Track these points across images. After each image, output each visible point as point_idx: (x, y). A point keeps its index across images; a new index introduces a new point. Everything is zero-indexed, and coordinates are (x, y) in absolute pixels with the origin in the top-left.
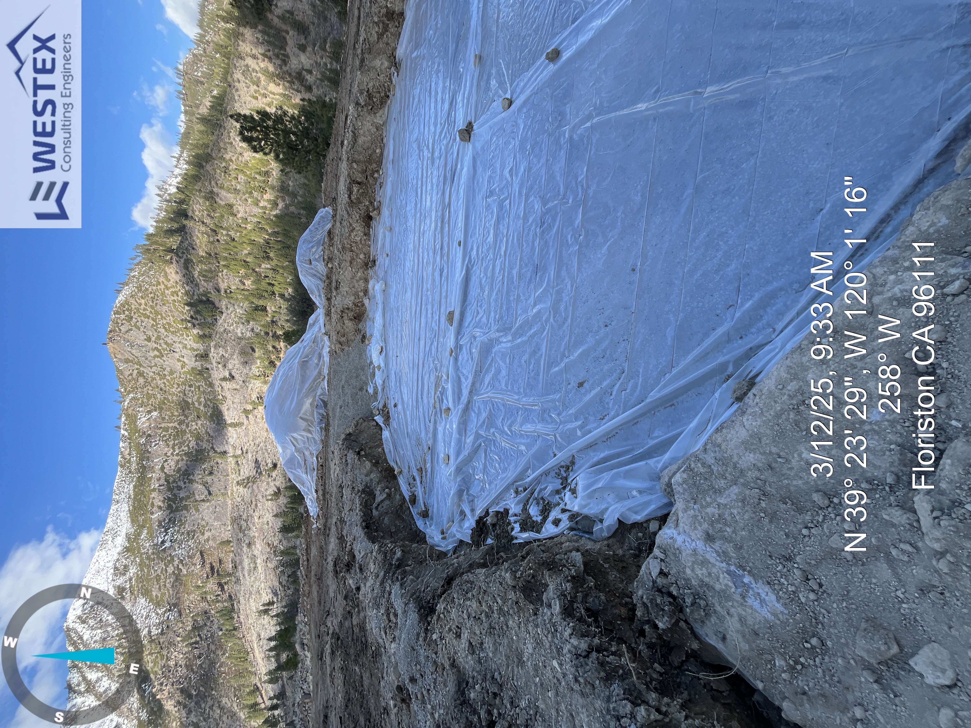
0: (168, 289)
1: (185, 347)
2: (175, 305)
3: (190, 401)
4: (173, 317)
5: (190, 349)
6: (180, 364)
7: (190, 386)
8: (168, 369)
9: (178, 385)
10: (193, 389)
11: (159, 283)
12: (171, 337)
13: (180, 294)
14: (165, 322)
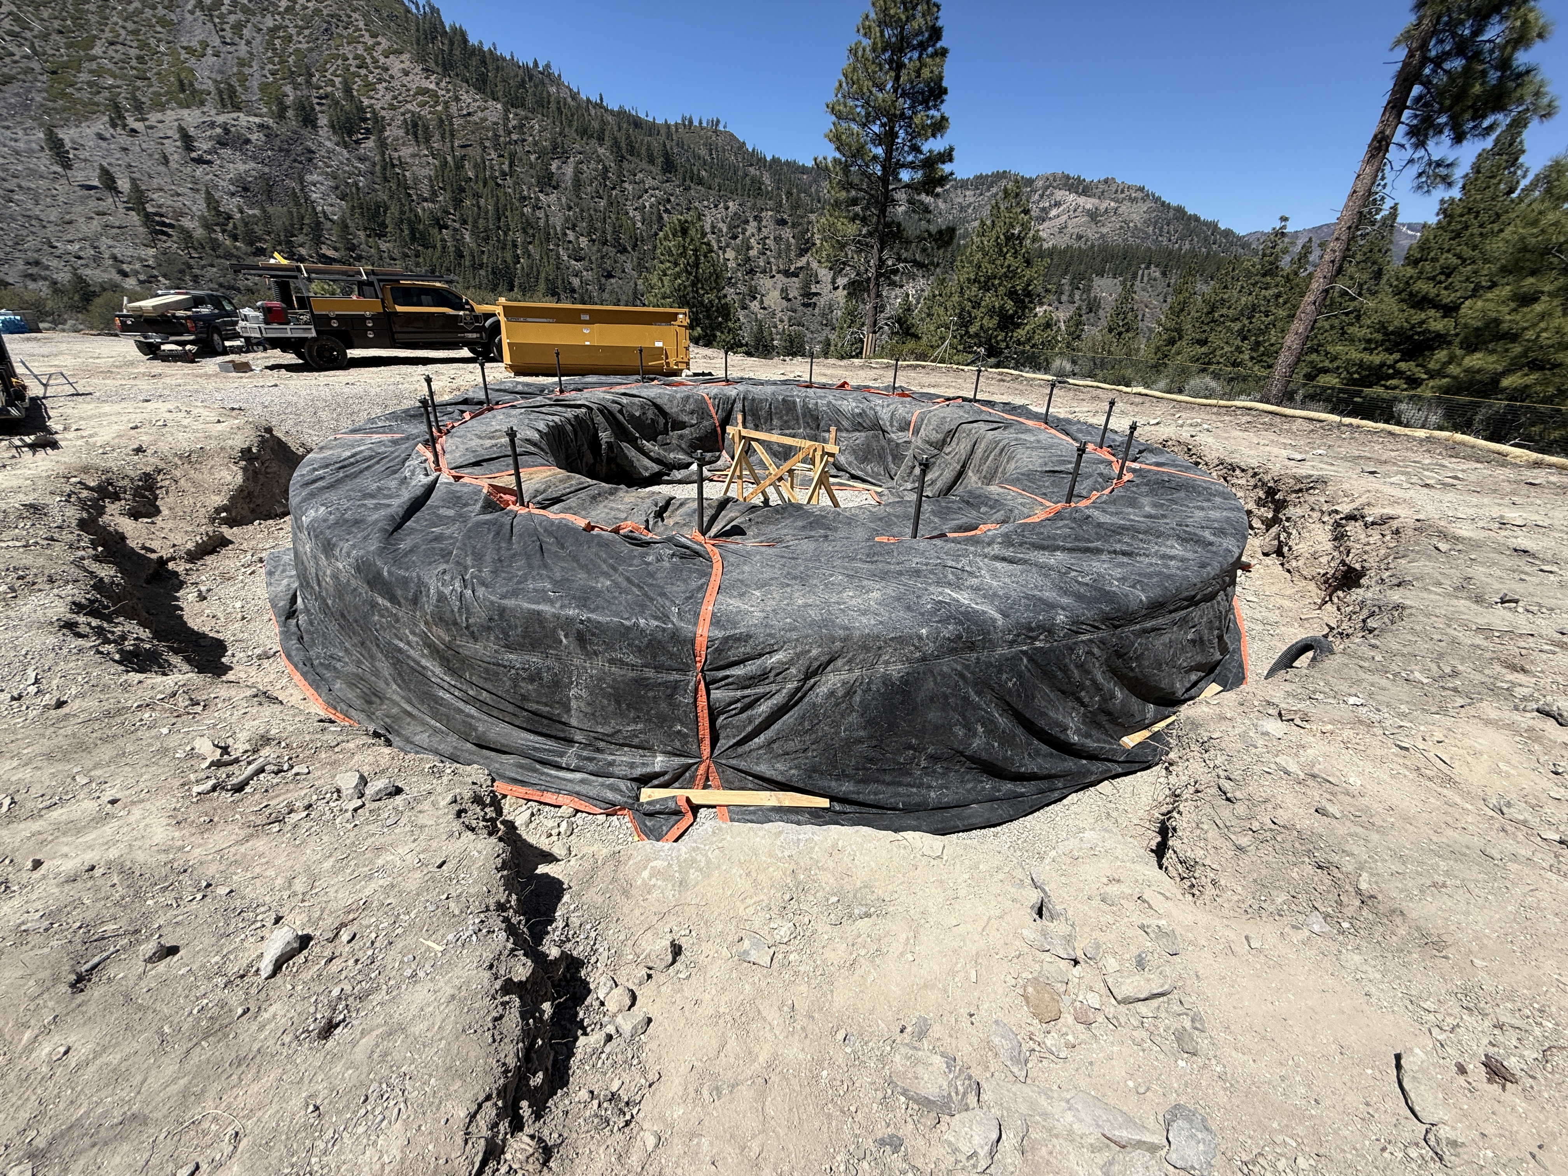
0: (369, 49)
1: (242, 63)
2: (336, 57)
3: (97, 51)
4: (311, 50)
5: (240, 73)
6: (194, 44)
7: (140, 59)
8: (173, 16)
9: (135, 32)
10: (134, 63)
11: (374, 36)
12: (259, 39)
13: (363, 72)
14: (292, 31)
